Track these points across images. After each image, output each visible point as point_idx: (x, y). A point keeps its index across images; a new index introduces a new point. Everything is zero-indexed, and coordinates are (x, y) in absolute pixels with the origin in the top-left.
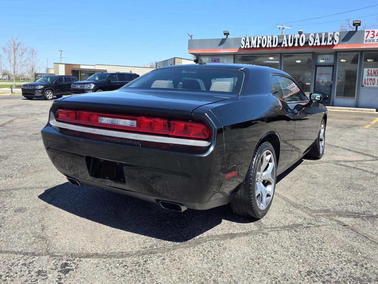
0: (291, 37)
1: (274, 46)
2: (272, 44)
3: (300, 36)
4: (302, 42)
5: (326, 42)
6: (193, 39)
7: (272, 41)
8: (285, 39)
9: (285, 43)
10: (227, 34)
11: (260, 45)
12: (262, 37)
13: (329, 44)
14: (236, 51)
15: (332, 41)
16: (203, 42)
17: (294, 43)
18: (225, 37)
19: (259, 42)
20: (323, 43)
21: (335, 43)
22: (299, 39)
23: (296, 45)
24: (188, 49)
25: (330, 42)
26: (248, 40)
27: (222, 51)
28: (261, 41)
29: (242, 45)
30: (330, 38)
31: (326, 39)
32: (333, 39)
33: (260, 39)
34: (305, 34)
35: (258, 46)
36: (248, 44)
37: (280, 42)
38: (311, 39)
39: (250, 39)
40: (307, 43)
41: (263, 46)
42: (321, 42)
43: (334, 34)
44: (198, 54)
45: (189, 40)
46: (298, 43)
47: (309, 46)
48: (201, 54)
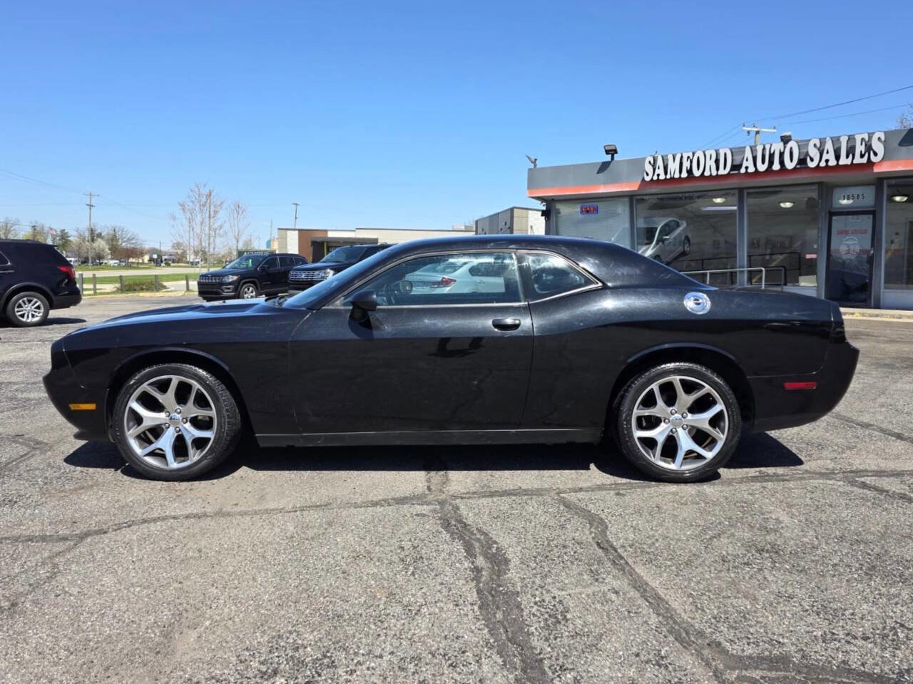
0: (764, 149)
1: (722, 172)
2: (718, 169)
3: (785, 148)
4: (791, 160)
5: (851, 156)
6: (538, 166)
7: (717, 161)
8: (748, 154)
9: (750, 164)
10: (612, 152)
11: (690, 171)
12: (694, 154)
13: (858, 160)
14: (636, 189)
15: (867, 154)
16: (559, 172)
17: (771, 163)
18: (608, 158)
19: (686, 165)
20: (844, 161)
21: (873, 159)
22: (782, 154)
23: (776, 166)
24: (529, 188)
25: (862, 156)
26: (660, 163)
27: (602, 190)
28: (691, 162)
29: (647, 174)
30: (860, 148)
31: (851, 151)
32: (869, 148)
33: (688, 157)
34: (797, 142)
35: (684, 175)
36: (661, 171)
37: (737, 162)
38: (814, 153)
39: (664, 160)
40: (802, 161)
41: (697, 173)
42: (838, 157)
43: (870, 138)
44: (551, 198)
45: (530, 169)
46: (782, 163)
47: (808, 167)
48: (556, 198)
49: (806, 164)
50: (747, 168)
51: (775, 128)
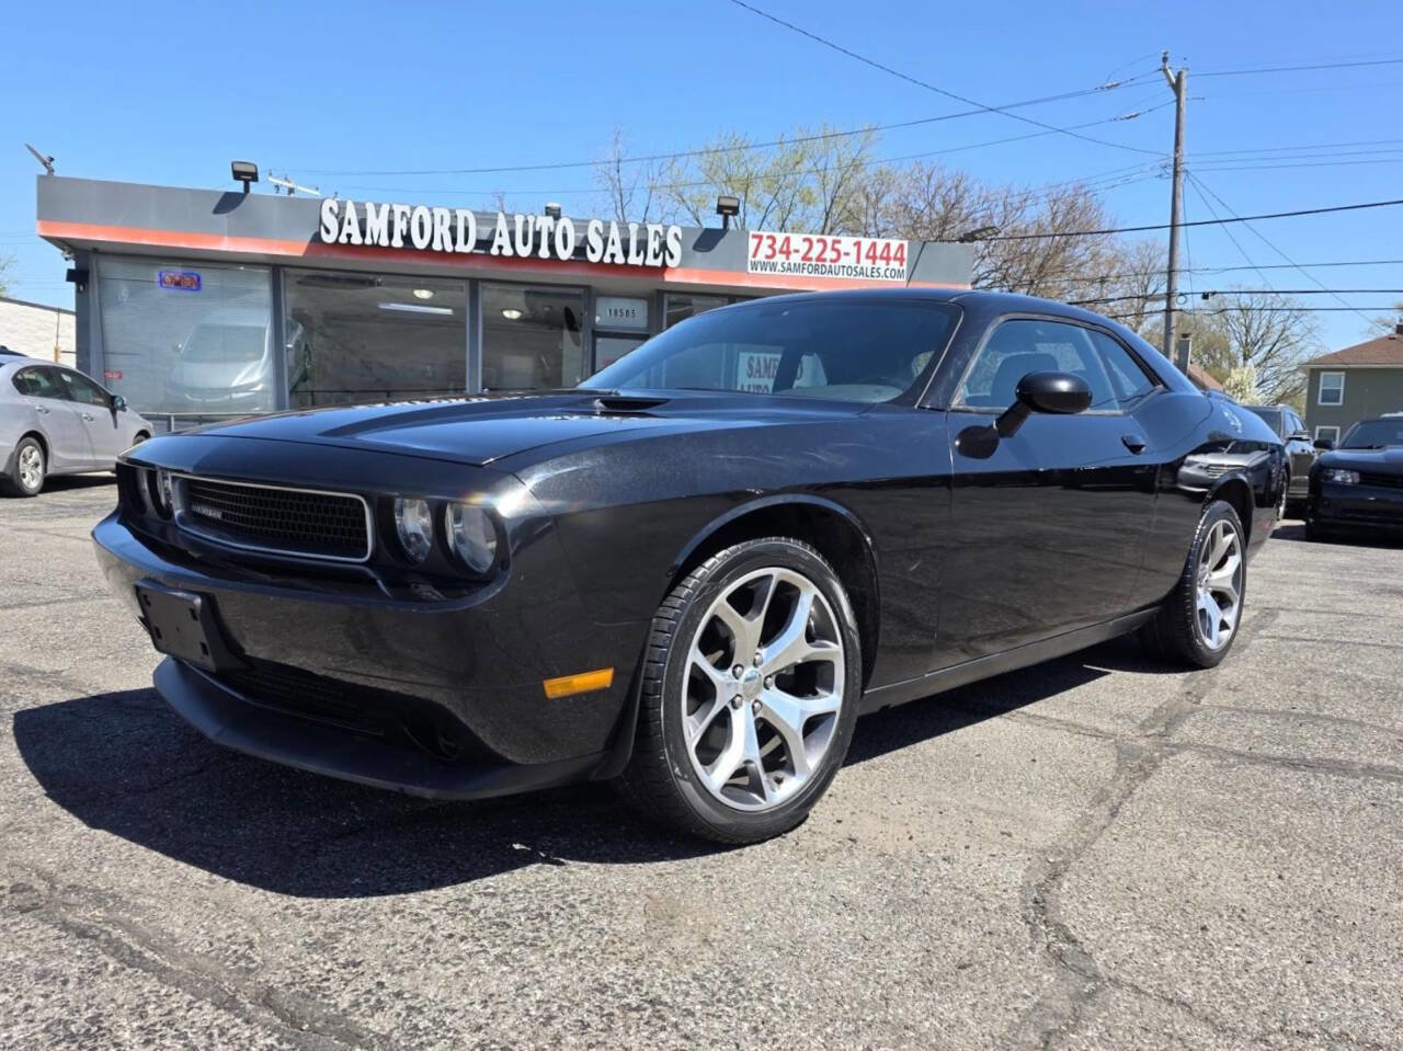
0: (526, 222)
1: (461, 247)
2: (454, 241)
3: (555, 226)
4: (565, 247)
5: (642, 253)
6: (56, 174)
7: (453, 230)
8: (502, 226)
9: (505, 241)
10: (247, 176)
11: (407, 238)
12: (413, 209)
13: (651, 261)
14: (300, 253)
15: (661, 254)
16: (117, 196)
17: (537, 246)
18: (238, 187)
19: (400, 226)
20: (634, 260)
21: (669, 262)
22: (551, 236)
23: (544, 253)
24: (40, 217)
25: (656, 256)
26: (351, 213)
27: (227, 246)
28: (409, 223)
29: (328, 231)
30: (653, 245)
31: (643, 246)
32: (664, 246)
33: (403, 214)
34: (572, 220)
35: (398, 243)
36: (354, 230)
37: (484, 237)
38: (596, 241)
39: (361, 210)
40: (580, 251)
41: (420, 244)
42: (626, 253)
43: (666, 232)
44: (90, 247)
45: (41, 177)
46: (552, 247)
47: (588, 261)
48: (101, 248)
49: (585, 255)
50: (500, 247)
51: (317, 189)
